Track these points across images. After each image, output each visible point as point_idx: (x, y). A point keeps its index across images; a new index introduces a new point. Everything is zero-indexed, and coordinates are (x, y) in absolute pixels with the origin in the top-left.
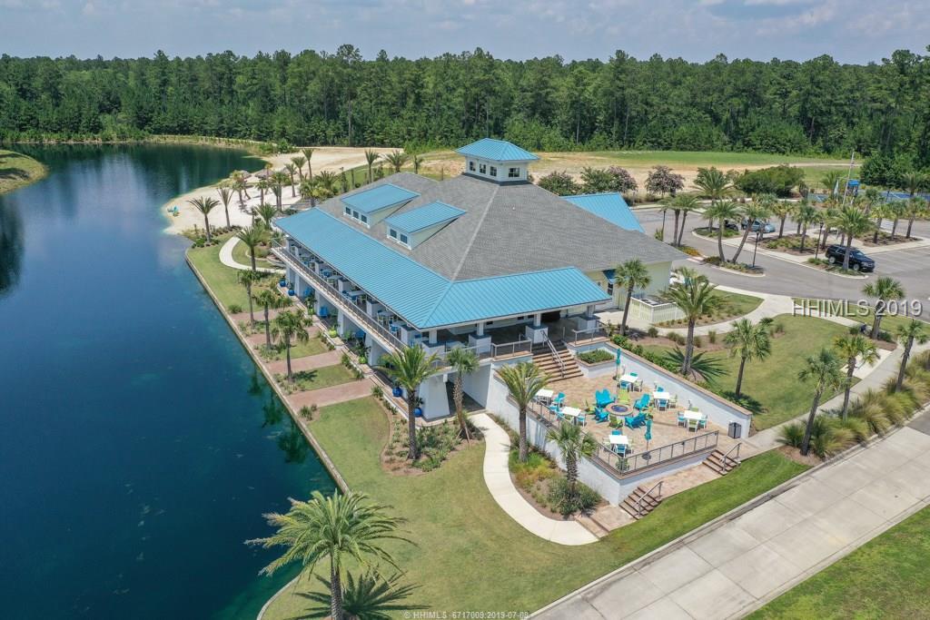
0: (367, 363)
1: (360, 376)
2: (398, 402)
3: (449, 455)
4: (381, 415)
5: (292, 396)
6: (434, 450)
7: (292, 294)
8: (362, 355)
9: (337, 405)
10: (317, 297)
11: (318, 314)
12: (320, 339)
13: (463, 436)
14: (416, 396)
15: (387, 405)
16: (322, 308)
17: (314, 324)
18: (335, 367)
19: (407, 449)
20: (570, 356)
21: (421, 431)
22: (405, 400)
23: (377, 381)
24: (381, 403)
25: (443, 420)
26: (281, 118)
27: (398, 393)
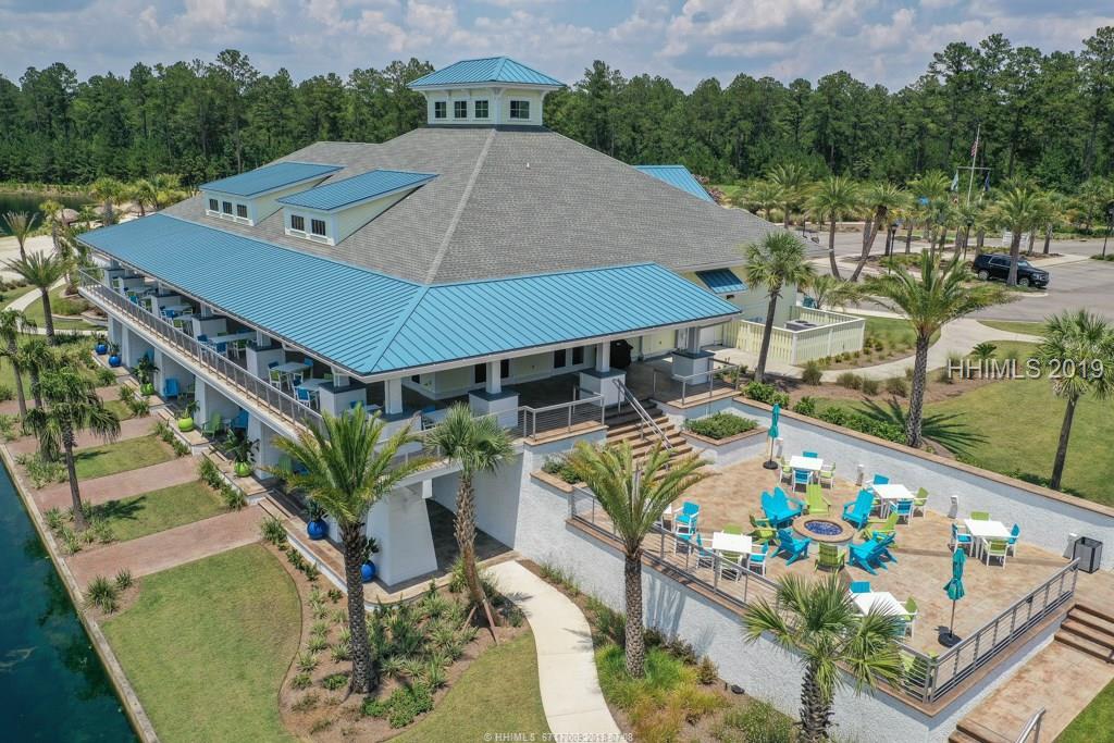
0: (252, 474)
1: (236, 502)
2: (320, 552)
3: (452, 673)
4: (281, 584)
5: (78, 556)
6: (414, 665)
7: (116, 363)
8: (241, 459)
9: (182, 569)
10: (158, 361)
11: (162, 393)
12: (159, 438)
13: (481, 621)
14: (361, 534)
15: (295, 559)
16: (168, 382)
17: (152, 412)
18: (185, 487)
19: (346, 666)
20: (671, 428)
21: (379, 616)
22: (337, 546)
23: (275, 511)
24: (283, 557)
25: (425, 586)
26: (138, 153)
27: (320, 532)
